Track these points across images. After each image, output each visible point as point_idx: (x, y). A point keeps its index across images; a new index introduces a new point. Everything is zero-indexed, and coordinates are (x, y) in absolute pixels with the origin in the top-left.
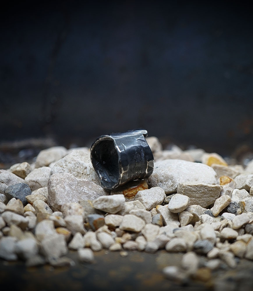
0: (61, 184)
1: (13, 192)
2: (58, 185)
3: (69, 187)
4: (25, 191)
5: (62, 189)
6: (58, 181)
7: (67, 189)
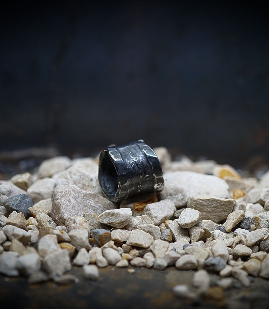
0: (66, 197)
1: (13, 204)
2: (63, 198)
3: (74, 200)
4: (26, 202)
5: (67, 202)
6: (63, 193)
7: (72, 202)
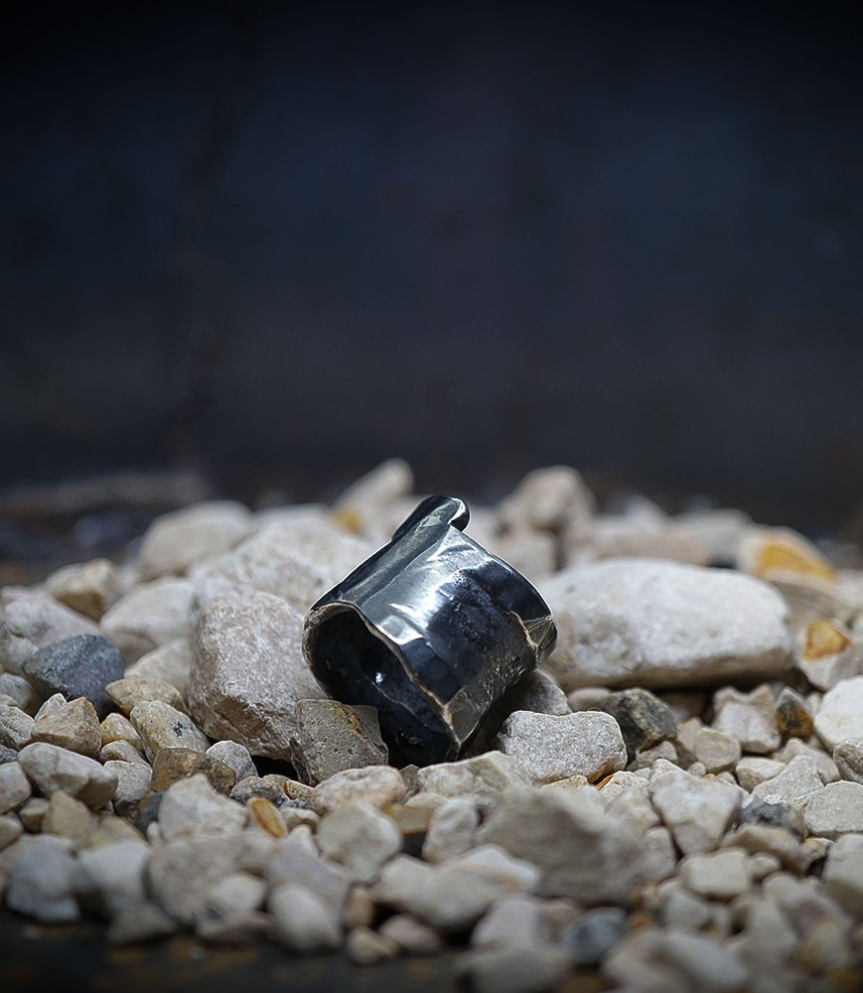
0: (240, 628)
1: (50, 670)
2: (229, 630)
3: (268, 641)
4: (98, 664)
5: (243, 644)
6: (233, 616)
7: (260, 645)
